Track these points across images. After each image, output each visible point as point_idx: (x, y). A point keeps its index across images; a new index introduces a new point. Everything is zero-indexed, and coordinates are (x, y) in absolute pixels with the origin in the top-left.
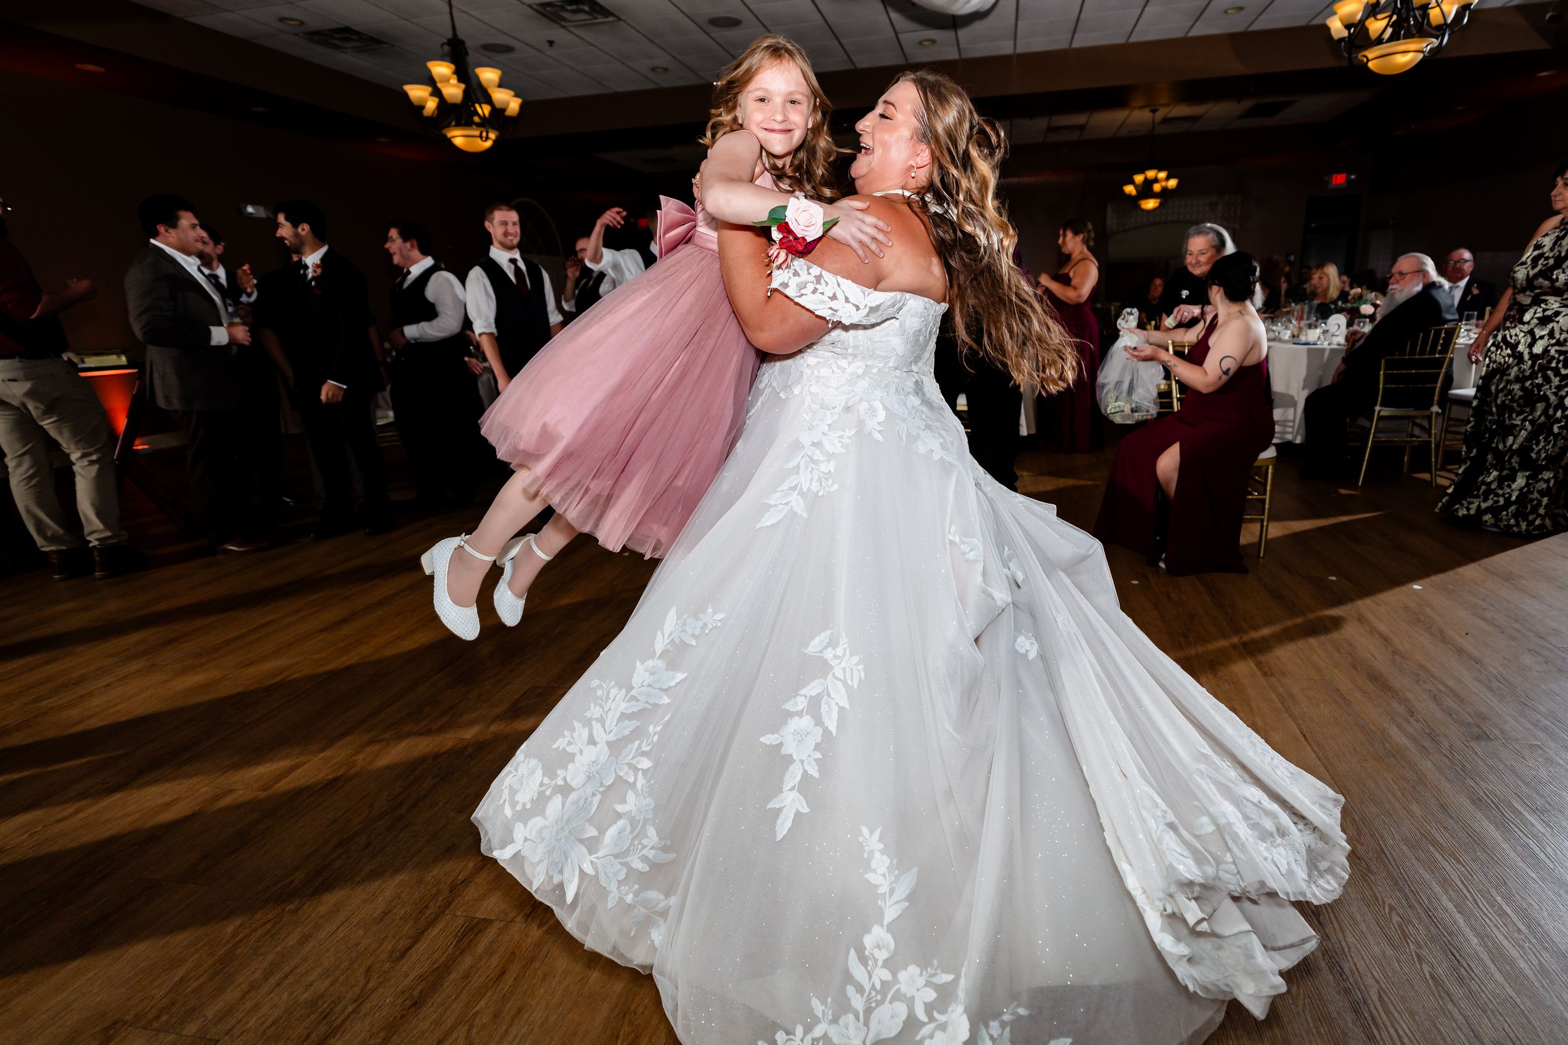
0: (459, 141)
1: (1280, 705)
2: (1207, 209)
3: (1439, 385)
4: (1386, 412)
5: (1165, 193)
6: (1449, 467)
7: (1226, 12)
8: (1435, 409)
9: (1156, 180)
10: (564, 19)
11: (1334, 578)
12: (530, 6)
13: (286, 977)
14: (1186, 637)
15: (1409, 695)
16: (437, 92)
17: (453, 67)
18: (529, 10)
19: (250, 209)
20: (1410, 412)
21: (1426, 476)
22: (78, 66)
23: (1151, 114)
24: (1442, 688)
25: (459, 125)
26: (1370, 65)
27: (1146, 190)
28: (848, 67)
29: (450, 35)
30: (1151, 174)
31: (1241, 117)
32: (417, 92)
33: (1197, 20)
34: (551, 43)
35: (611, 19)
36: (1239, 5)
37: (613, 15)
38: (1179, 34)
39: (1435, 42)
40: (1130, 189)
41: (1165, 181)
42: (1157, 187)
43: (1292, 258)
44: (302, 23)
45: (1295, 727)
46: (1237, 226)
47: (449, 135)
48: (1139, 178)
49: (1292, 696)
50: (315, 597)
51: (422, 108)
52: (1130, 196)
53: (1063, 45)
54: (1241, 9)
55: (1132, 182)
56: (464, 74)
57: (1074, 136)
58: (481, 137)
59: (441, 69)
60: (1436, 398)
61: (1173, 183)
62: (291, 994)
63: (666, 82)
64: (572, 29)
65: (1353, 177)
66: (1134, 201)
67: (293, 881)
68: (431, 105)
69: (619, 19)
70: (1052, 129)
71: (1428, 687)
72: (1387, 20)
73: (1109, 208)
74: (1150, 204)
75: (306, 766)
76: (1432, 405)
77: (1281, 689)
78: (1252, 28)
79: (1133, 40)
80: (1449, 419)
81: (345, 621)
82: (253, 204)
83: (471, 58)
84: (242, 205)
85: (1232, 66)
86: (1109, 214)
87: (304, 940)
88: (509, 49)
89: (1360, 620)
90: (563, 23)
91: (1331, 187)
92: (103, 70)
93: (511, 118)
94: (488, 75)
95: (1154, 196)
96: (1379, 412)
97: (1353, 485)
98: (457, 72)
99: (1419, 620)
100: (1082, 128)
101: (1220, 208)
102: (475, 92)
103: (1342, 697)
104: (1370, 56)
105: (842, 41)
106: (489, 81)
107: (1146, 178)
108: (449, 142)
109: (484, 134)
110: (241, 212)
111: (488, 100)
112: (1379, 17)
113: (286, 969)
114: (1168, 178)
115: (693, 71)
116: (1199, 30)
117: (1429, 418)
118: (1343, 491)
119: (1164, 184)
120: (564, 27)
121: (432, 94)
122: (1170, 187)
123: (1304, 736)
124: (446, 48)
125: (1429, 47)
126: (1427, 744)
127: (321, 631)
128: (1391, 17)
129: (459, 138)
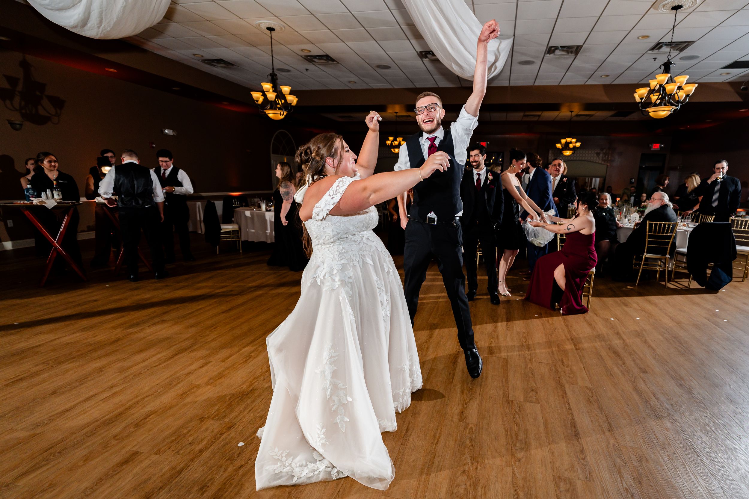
0: (271, 115)
1: (579, 359)
2: (595, 155)
3: (669, 246)
4: (649, 255)
5: (575, 148)
6: (676, 280)
7: (601, 76)
8: (668, 256)
9: (571, 142)
10: (314, 62)
11: (613, 319)
12: (301, 56)
13: (251, 410)
14: (551, 335)
15: (625, 359)
16: (264, 95)
17: (272, 85)
18: (301, 58)
19: (166, 131)
20: (658, 256)
21: (664, 283)
22: (106, 69)
23: (570, 113)
24: (637, 357)
25: (271, 108)
26: (650, 114)
27: (566, 146)
28: (436, 86)
29: (271, 71)
30: (569, 140)
31: (611, 116)
32: (256, 95)
33: (589, 79)
34: (307, 70)
35: (335, 63)
36: (607, 74)
37: (337, 62)
38: (582, 83)
39: (675, 108)
40: (559, 146)
41: (574, 143)
42: (571, 146)
43: (633, 180)
44: (202, 56)
45: (582, 365)
46: (609, 165)
47: (267, 113)
48: (563, 141)
49: (584, 357)
50: (216, 300)
51: (257, 101)
52: (559, 148)
53: (532, 84)
54: (608, 76)
55: (560, 143)
56: (276, 88)
57: (536, 119)
58: (280, 114)
59: (267, 86)
60: (668, 252)
61: (578, 144)
62: (254, 414)
63: (354, 87)
64: (317, 66)
65: (662, 146)
66: (560, 151)
67: (243, 387)
68: (261, 99)
69: (338, 63)
70: (525, 116)
71: (633, 356)
72: (658, 96)
73: (550, 152)
74: (568, 153)
75: (234, 356)
76: (666, 254)
77: (581, 354)
78: (613, 83)
79: (561, 84)
80: (677, 260)
81: (230, 310)
82: (168, 128)
83: (279, 81)
84: (163, 129)
85: (604, 99)
86: (550, 155)
87: (253, 402)
88: (288, 71)
89: (617, 334)
90: (314, 63)
91: (652, 149)
92: (116, 71)
93: (293, 106)
94: (286, 89)
95: (570, 149)
96: (645, 255)
97: (634, 285)
98: (273, 87)
99: (639, 335)
100: (539, 116)
101: (601, 155)
102: (280, 95)
103: (602, 358)
104: (650, 111)
105: (434, 77)
106: (286, 91)
107: (566, 141)
108: (266, 116)
109: (282, 113)
110: (162, 132)
111: (285, 98)
112: (655, 94)
113: (250, 409)
114: (576, 142)
115: (366, 83)
116: (590, 82)
117: (666, 259)
118: (629, 287)
119: (574, 144)
120: (313, 64)
121: (262, 95)
122: (577, 146)
123: (584, 368)
124: (270, 77)
125: (673, 110)
126: (625, 373)
127: (223, 313)
128: (659, 95)
129: (271, 114)
